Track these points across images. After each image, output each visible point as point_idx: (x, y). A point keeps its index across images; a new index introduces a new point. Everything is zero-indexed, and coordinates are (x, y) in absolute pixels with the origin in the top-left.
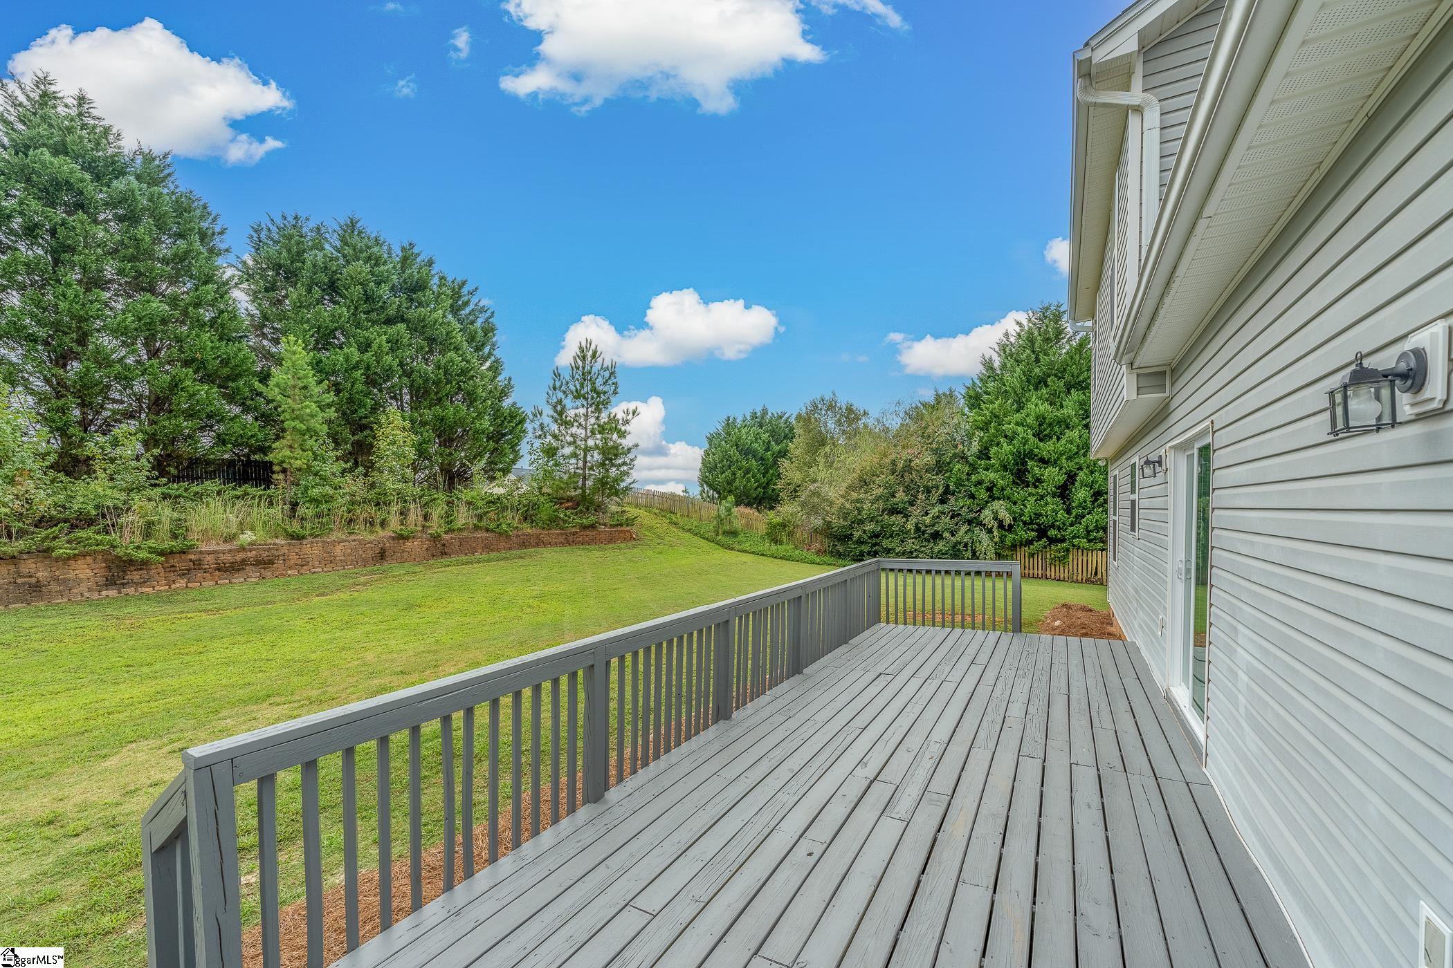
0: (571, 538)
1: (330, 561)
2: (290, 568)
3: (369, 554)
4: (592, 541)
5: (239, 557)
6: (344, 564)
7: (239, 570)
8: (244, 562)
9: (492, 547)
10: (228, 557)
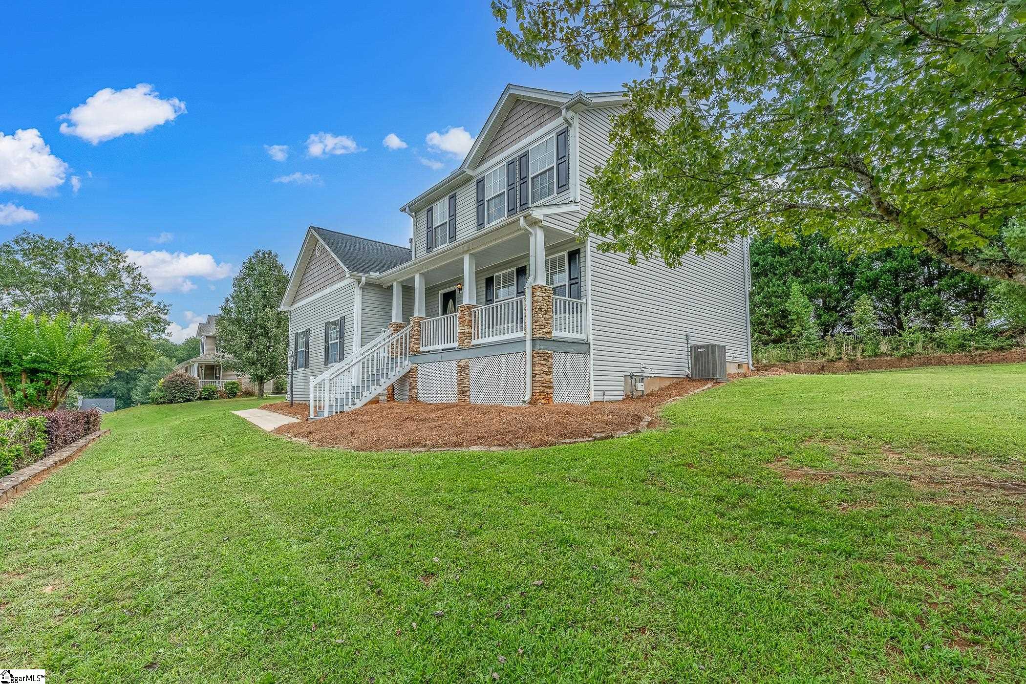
9: (895, 366)
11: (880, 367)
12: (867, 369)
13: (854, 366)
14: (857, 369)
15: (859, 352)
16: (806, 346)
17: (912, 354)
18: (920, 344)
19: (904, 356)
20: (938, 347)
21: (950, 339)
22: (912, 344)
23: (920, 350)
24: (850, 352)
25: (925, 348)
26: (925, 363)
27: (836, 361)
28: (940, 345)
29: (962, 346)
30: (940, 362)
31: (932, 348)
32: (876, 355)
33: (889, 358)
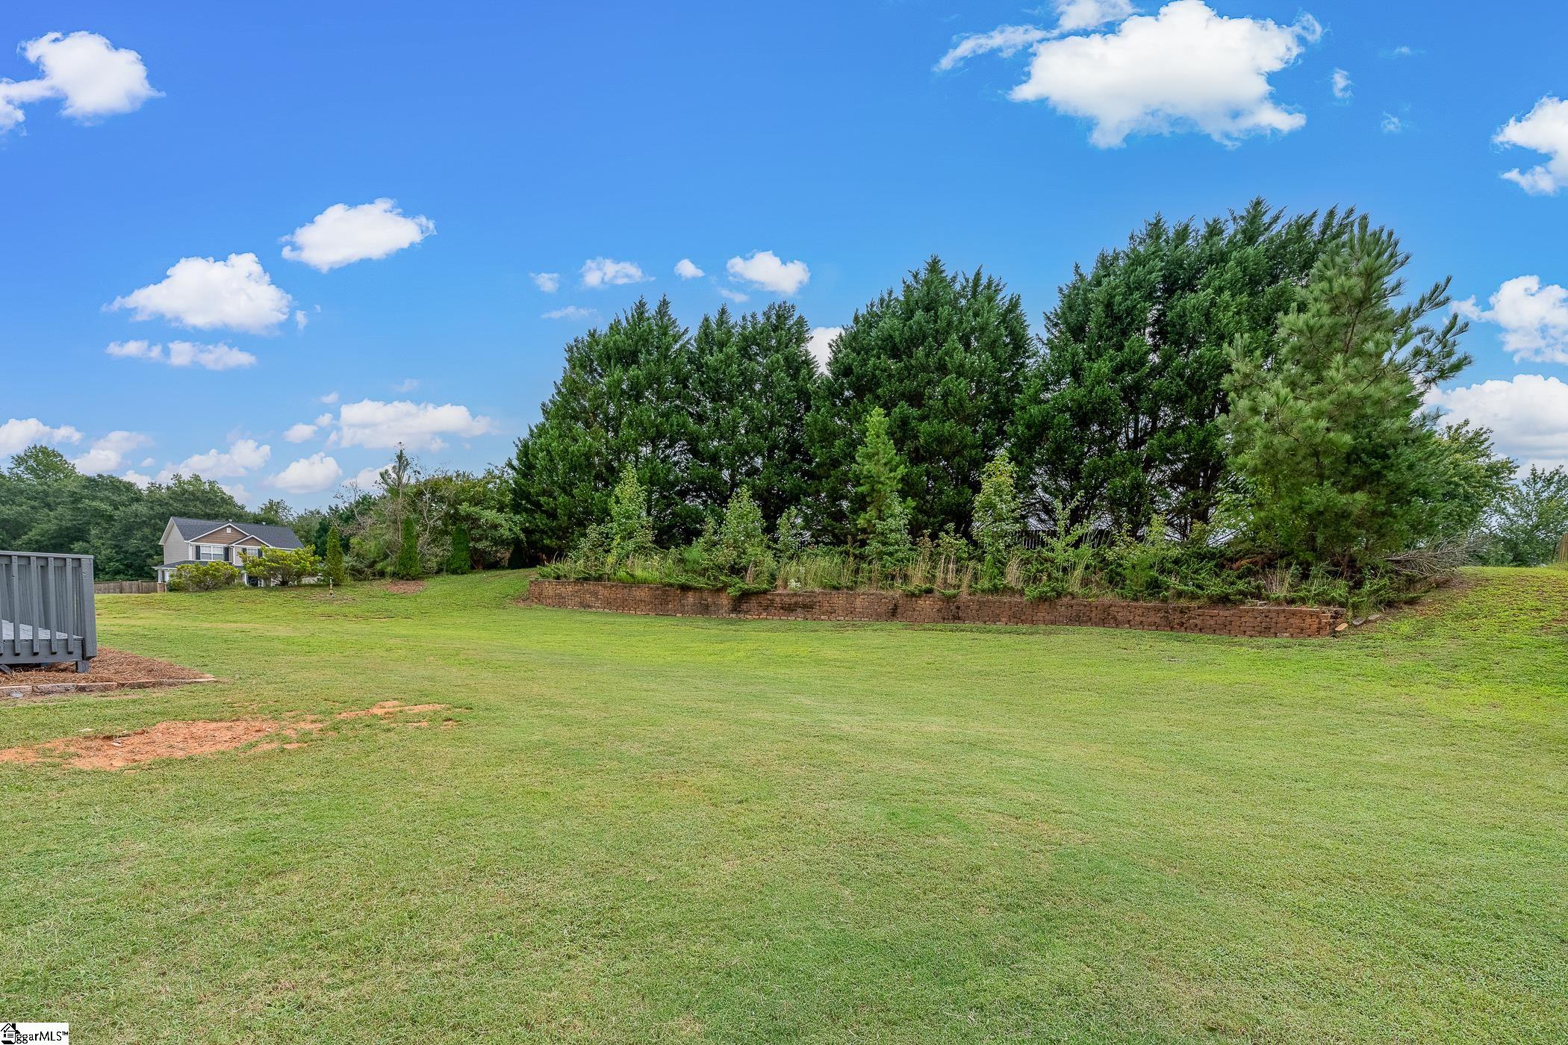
0: (1176, 618)
1: (851, 611)
2: (823, 614)
3: (882, 609)
4: (1224, 628)
5: (794, 600)
6: (862, 615)
7: (793, 610)
8: (796, 604)
9: (1023, 618)
10: (786, 600)
11: (996, 619)
12: (974, 620)
13: (952, 612)
14: (957, 618)
15: (967, 579)
16: (880, 555)
17: (1059, 595)
18: (1079, 572)
19: (1042, 599)
20: (1110, 582)
21: (1134, 567)
22: (1065, 570)
23: (1076, 588)
24: (951, 579)
25: (1085, 582)
26: (1079, 618)
27: (919, 596)
28: (1115, 579)
29: (1154, 586)
30: (1106, 618)
31: (1098, 584)
32: (995, 590)
33: (1017, 599)
